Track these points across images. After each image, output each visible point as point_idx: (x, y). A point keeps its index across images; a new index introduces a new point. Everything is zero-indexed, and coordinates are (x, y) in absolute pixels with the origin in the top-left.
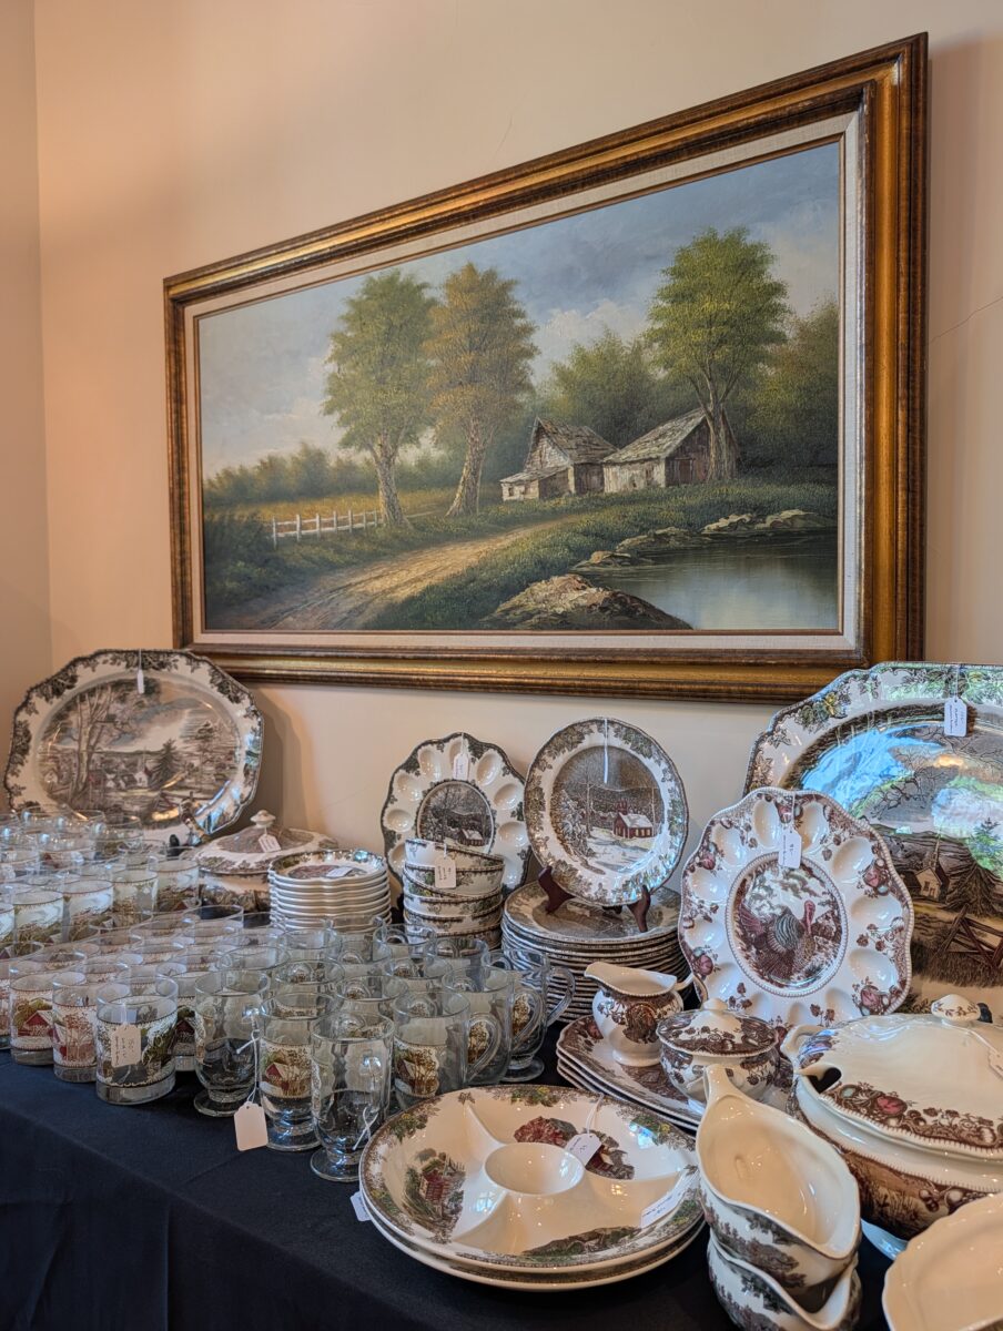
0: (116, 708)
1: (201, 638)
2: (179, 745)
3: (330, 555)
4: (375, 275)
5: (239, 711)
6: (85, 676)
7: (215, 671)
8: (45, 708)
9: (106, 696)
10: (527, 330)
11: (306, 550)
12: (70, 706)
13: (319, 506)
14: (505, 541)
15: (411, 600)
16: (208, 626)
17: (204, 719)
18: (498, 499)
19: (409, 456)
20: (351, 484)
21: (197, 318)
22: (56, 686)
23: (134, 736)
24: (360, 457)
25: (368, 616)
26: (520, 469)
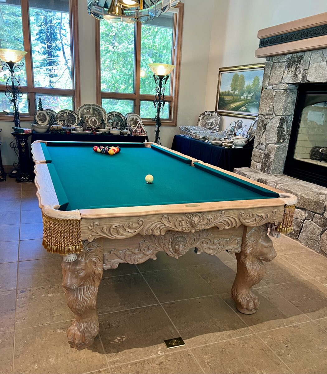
0: (208, 117)
1: (217, 110)
2: (213, 122)
3: (229, 102)
4: (236, 73)
5: (219, 118)
6: (206, 113)
7: (217, 114)
8: (202, 117)
9: (208, 116)
10: (245, 82)
11: (227, 101)
12: (204, 117)
13: (229, 97)
14: (241, 102)
15: (234, 108)
16: (218, 109)
17: (216, 119)
18: (241, 98)
19: (236, 93)
20: (231, 95)
21: (222, 73)
22: (203, 114)
23: (209, 120)
24: (232, 92)
25: (230, 109)
26: (243, 95)
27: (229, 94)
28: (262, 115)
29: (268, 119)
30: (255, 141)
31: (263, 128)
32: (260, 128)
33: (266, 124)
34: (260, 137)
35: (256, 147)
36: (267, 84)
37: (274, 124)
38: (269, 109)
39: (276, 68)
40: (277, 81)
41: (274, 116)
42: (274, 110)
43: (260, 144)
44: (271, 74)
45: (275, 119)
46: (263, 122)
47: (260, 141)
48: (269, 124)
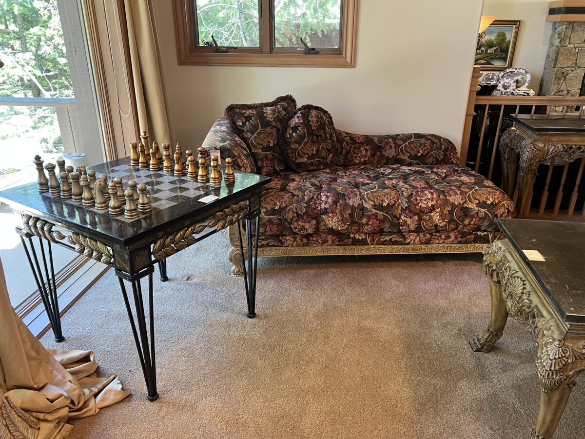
28: (562, 68)
29: (569, 70)
30: (553, 90)
31: (562, 78)
32: (560, 79)
33: (567, 75)
34: (560, 86)
35: (554, 95)
36: (568, 43)
37: (578, 74)
38: (571, 63)
39: (578, 31)
40: (580, 42)
41: (576, 67)
42: (576, 63)
43: (560, 91)
44: (572, 36)
45: (579, 70)
46: (563, 73)
47: (559, 89)
48: (571, 74)
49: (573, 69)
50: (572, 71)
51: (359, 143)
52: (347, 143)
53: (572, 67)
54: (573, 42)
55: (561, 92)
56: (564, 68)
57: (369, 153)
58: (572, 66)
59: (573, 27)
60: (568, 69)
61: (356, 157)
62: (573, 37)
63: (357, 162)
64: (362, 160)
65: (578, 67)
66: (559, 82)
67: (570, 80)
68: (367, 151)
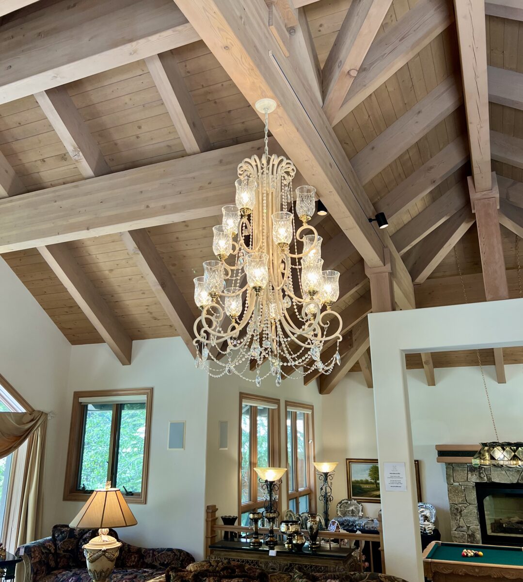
0: (347, 505)
1: (353, 497)
2: (354, 509)
4: (373, 465)
11: (366, 489)
13: (368, 485)
17: (356, 506)
21: (351, 463)
24: (373, 481)
27: (367, 482)
28: (455, 504)
29: (462, 507)
30: (453, 525)
31: (458, 514)
32: (456, 515)
33: (461, 511)
34: (458, 521)
35: (455, 530)
36: (452, 482)
37: (471, 511)
38: (461, 500)
39: (458, 471)
40: (463, 480)
41: (468, 504)
42: (466, 500)
43: (459, 527)
44: (454, 475)
45: (471, 507)
46: (457, 509)
47: (459, 524)
48: (465, 511)
49: (465, 505)
50: (465, 507)
51: (132, 552)
52: (125, 552)
53: (464, 504)
54: (457, 481)
55: (461, 528)
56: (456, 504)
57: (136, 560)
58: (463, 502)
59: (453, 468)
60: (461, 505)
61: (128, 562)
62: (456, 476)
63: (129, 565)
64: (132, 564)
65: (470, 504)
66: (456, 518)
67: (466, 516)
68: (135, 557)
